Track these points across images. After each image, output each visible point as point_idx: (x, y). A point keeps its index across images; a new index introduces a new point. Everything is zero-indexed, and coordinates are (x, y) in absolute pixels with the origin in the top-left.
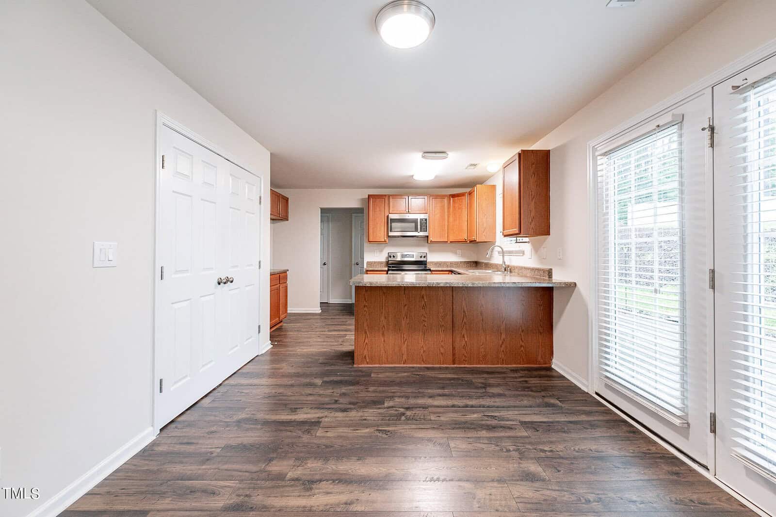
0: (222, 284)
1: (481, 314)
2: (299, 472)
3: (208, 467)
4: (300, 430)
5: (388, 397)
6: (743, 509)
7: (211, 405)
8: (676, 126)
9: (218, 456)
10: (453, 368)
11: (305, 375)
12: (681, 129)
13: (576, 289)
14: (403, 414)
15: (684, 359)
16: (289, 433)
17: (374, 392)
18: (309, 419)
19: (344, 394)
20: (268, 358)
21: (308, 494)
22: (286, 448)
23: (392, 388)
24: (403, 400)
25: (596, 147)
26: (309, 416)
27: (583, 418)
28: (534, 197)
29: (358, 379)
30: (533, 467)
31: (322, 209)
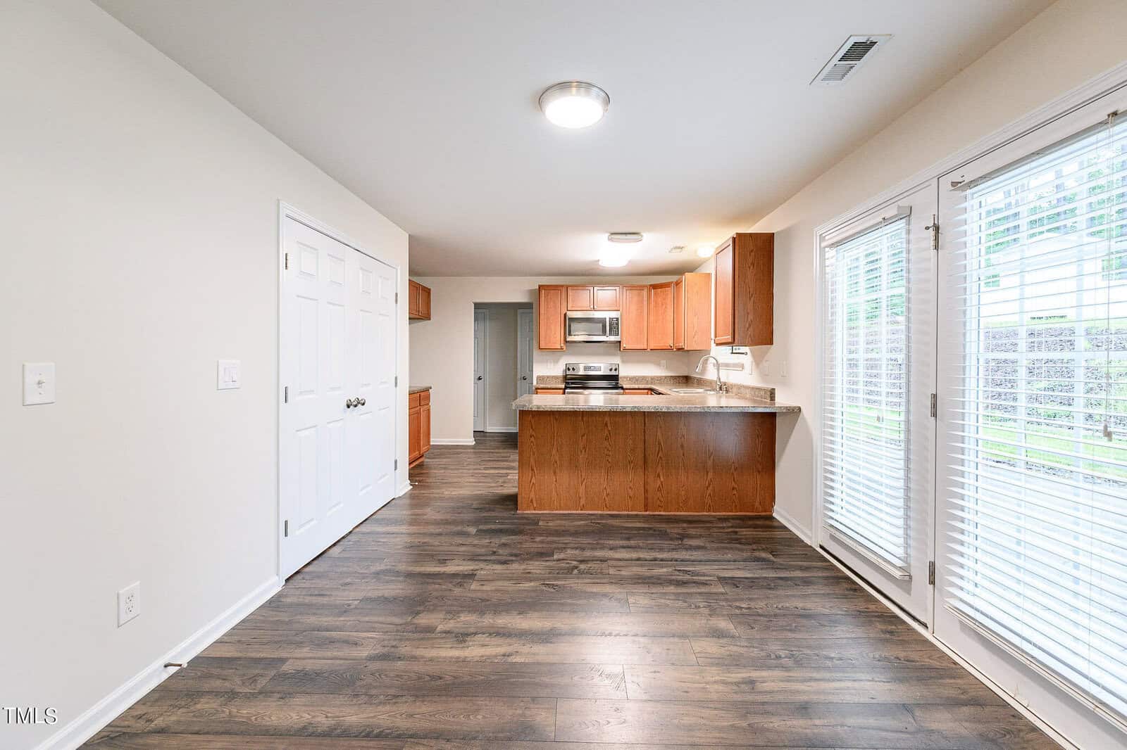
0: (351, 407)
1: (682, 446)
2: (451, 626)
3: (347, 619)
4: (451, 582)
5: (558, 549)
6: (954, 666)
7: (342, 555)
8: (904, 220)
9: (356, 608)
10: (644, 516)
11: (454, 523)
12: (909, 223)
13: (801, 414)
14: (576, 567)
15: (907, 499)
16: (437, 586)
17: (542, 542)
18: (462, 571)
19: (504, 545)
20: (407, 501)
21: (461, 646)
22: (435, 601)
23: (562, 538)
24: (577, 552)
25: (824, 235)
26: (461, 568)
27: (798, 574)
28: (752, 295)
29: (522, 527)
30: (723, 624)
31: (476, 305)
